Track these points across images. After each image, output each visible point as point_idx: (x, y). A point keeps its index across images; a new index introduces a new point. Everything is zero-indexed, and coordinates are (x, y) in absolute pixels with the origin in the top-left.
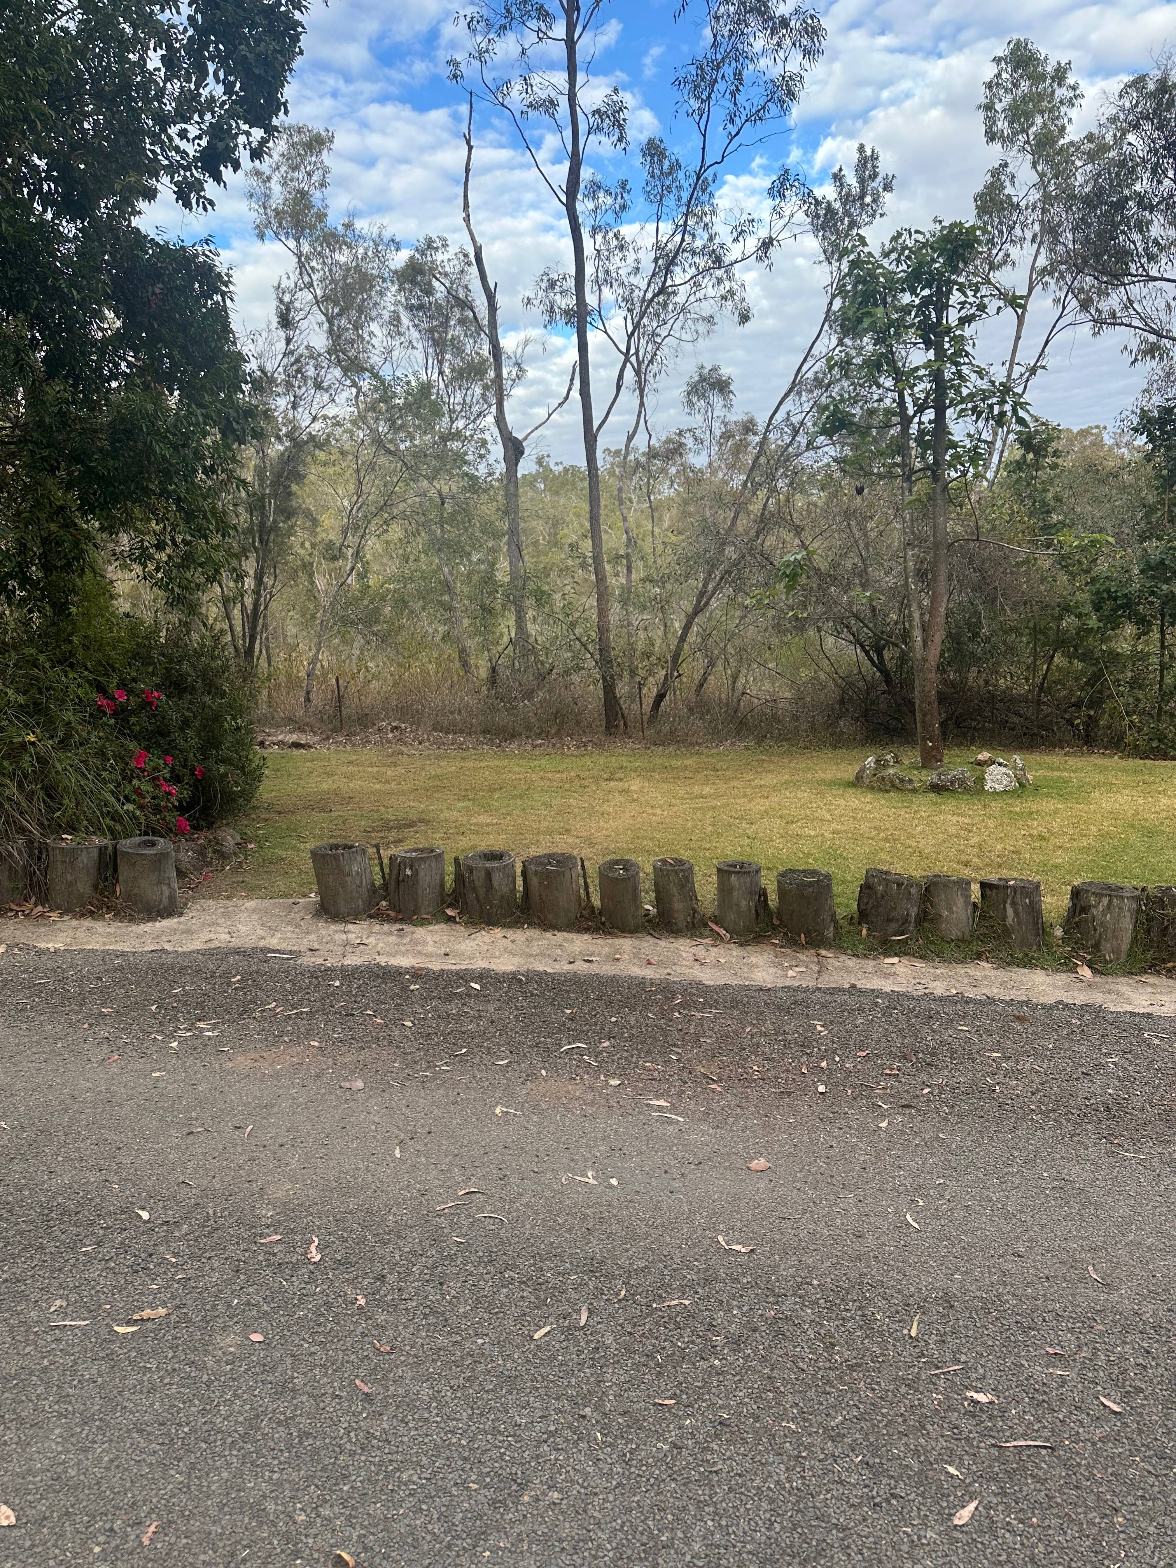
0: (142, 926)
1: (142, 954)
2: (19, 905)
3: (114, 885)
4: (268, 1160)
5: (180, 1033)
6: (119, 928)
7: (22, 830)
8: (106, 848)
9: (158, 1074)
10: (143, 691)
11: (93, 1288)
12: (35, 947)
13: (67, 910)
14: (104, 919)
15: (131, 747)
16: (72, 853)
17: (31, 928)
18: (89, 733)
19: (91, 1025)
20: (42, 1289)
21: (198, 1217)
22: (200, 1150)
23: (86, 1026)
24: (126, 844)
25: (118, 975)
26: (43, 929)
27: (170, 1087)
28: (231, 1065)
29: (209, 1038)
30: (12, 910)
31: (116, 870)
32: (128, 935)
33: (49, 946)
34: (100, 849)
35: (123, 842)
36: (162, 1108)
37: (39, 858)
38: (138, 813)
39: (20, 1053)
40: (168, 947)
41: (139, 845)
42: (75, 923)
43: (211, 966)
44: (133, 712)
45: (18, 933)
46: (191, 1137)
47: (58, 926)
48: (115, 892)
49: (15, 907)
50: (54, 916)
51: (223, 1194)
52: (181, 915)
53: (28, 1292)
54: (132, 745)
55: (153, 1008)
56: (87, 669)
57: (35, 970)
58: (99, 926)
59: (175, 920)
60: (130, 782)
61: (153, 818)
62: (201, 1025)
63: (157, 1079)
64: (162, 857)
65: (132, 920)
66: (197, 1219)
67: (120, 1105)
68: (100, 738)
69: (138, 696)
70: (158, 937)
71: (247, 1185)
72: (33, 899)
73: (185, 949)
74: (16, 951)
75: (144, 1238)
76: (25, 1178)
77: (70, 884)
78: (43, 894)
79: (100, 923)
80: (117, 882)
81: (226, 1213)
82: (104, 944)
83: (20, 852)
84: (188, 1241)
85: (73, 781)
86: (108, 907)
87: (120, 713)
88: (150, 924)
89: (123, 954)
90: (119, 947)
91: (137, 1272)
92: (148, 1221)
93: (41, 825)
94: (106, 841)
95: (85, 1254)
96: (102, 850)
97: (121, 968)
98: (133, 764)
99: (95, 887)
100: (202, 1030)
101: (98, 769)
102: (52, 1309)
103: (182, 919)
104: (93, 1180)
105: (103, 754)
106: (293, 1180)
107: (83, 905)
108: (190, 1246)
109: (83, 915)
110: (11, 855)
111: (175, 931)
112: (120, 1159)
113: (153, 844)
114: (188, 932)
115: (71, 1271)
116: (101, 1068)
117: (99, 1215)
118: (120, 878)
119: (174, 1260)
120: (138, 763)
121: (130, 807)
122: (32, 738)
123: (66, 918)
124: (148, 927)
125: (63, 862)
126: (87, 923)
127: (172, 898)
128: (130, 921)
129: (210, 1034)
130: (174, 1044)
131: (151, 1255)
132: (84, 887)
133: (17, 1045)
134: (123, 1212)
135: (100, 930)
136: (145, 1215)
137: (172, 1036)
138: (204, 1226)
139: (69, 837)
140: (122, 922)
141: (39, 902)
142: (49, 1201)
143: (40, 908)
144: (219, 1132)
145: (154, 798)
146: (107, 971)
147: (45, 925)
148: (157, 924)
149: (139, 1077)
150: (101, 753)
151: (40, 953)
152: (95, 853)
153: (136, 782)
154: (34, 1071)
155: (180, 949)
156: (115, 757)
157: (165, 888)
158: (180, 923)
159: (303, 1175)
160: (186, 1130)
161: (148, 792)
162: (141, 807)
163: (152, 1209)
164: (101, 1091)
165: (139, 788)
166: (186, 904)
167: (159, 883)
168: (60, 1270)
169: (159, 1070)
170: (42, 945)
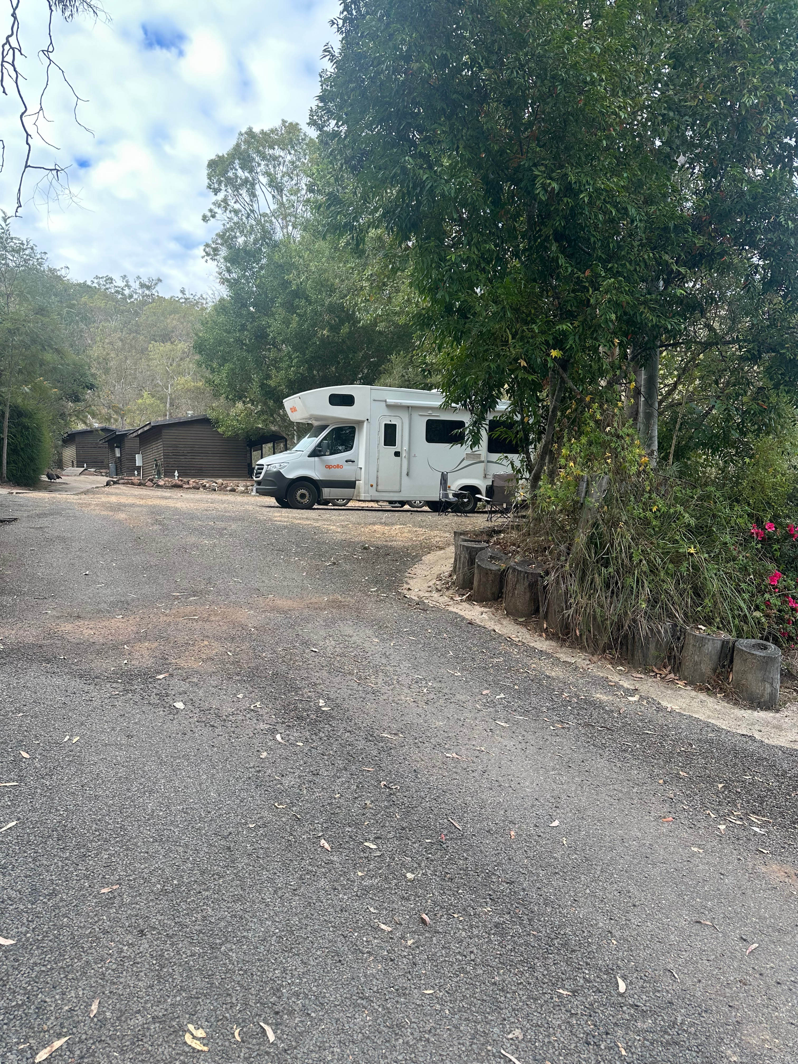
0: (743, 711)
1: (734, 735)
2: (660, 670)
3: (729, 673)
4: (759, 992)
5: (732, 818)
6: (724, 707)
7: (671, 616)
8: (728, 642)
9: (696, 849)
10: (788, 525)
11: (549, 1036)
12: (659, 703)
13: (690, 683)
14: (716, 697)
15: (770, 568)
16: (702, 640)
17: (662, 688)
18: (739, 552)
19: (665, 782)
20: (514, 1010)
21: (664, 1019)
22: (699, 944)
23: (661, 781)
24: (744, 644)
25: (706, 746)
26: (669, 692)
27: (701, 867)
28: (764, 870)
29: (755, 834)
30: (654, 672)
31: (732, 661)
32: (729, 715)
33: (669, 706)
34: (723, 642)
35: (741, 640)
36: (686, 884)
37: (679, 639)
38: (763, 620)
39: (605, 785)
40: (757, 736)
41: (753, 646)
42: (693, 693)
43: (785, 766)
44: (778, 541)
45: (652, 689)
46: (698, 926)
47: (681, 692)
48: (728, 678)
49: (656, 670)
50: (681, 684)
51: (699, 1006)
52: (778, 711)
53: (502, 1006)
54: (771, 566)
55: (720, 786)
56: (749, 505)
57: (649, 721)
58: (710, 702)
59: (771, 714)
60: (763, 595)
61: (776, 626)
62: (753, 818)
63: (694, 854)
64: (769, 660)
65: (736, 704)
66: (663, 1020)
67: (654, 864)
68: (747, 557)
69: (783, 528)
70: (752, 724)
71: (726, 1009)
72: (669, 668)
73: (771, 742)
74: (645, 702)
75: (610, 1011)
76: (555, 895)
77: (696, 664)
78: (676, 666)
79: (711, 699)
80: (731, 671)
81: (693, 1030)
82: (709, 717)
83: (666, 631)
84: (645, 1039)
85: (714, 586)
86: (721, 689)
87: (767, 541)
88: (750, 711)
89: (718, 730)
90: (718, 723)
91: (588, 1044)
92: (621, 995)
93: (685, 614)
94: (730, 637)
95: (560, 996)
96: (725, 643)
97: (711, 742)
98: (768, 581)
99: (714, 670)
100: (752, 823)
101: (739, 580)
102: (510, 1036)
103: (778, 715)
104: (601, 924)
105: (746, 570)
106: (775, 1031)
107: (703, 682)
108: (643, 1046)
109: (701, 689)
110: (659, 632)
111: (768, 724)
112: (630, 916)
113: (765, 648)
114: (779, 728)
115: (542, 1006)
116: (655, 823)
117: (587, 964)
118: (734, 669)
119: (624, 1053)
120: (772, 581)
121: (757, 614)
122: (692, 551)
123: (689, 688)
124: (747, 713)
125: (694, 646)
126: (702, 696)
127: (773, 696)
128: (735, 704)
129: (757, 830)
130: (722, 827)
131: (607, 1034)
132: (706, 668)
133: (607, 778)
134: (607, 973)
135: (710, 705)
136: (622, 987)
137: (723, 817)
138: (666, 1032)
139: (704, 628)
140: (728, 703)
141: (673, 671)
142: (560, 926)
143: (672, 675)
144: (725, 935)
145: (780, 611)
146: (700, 740)
147: (672, 689)
148: (756, 713)
149: (679, 845)
150: (744, 569)
151: (660, 709)
152: (719, 644)
153: (767, 596)
154: (607, 805)
155: (766, 741)
156: (755, 573)
157: (768, 686)
158: (774, 718)
159: (788, 1031)
160: (696, 917)
161: (776, 605)
162: (767, 616)
163: (631, 983)
164: (644, 844)
165: (769, 601)
166: (785, 704)
167: (764, 680)
168: (535, 1000)
169: (699, 846)
170: (664, 704)
